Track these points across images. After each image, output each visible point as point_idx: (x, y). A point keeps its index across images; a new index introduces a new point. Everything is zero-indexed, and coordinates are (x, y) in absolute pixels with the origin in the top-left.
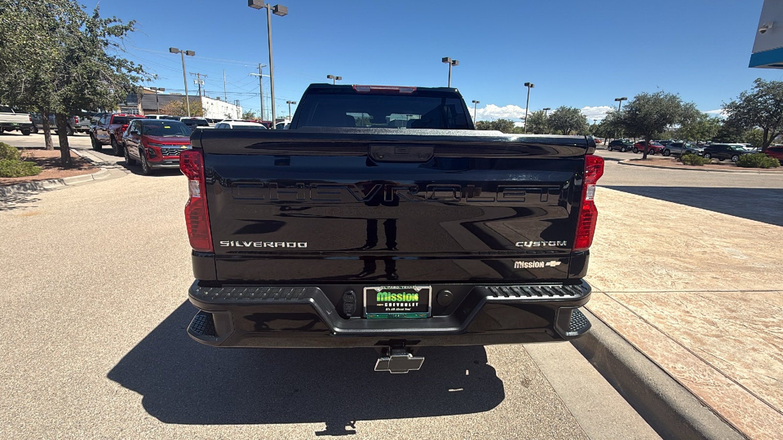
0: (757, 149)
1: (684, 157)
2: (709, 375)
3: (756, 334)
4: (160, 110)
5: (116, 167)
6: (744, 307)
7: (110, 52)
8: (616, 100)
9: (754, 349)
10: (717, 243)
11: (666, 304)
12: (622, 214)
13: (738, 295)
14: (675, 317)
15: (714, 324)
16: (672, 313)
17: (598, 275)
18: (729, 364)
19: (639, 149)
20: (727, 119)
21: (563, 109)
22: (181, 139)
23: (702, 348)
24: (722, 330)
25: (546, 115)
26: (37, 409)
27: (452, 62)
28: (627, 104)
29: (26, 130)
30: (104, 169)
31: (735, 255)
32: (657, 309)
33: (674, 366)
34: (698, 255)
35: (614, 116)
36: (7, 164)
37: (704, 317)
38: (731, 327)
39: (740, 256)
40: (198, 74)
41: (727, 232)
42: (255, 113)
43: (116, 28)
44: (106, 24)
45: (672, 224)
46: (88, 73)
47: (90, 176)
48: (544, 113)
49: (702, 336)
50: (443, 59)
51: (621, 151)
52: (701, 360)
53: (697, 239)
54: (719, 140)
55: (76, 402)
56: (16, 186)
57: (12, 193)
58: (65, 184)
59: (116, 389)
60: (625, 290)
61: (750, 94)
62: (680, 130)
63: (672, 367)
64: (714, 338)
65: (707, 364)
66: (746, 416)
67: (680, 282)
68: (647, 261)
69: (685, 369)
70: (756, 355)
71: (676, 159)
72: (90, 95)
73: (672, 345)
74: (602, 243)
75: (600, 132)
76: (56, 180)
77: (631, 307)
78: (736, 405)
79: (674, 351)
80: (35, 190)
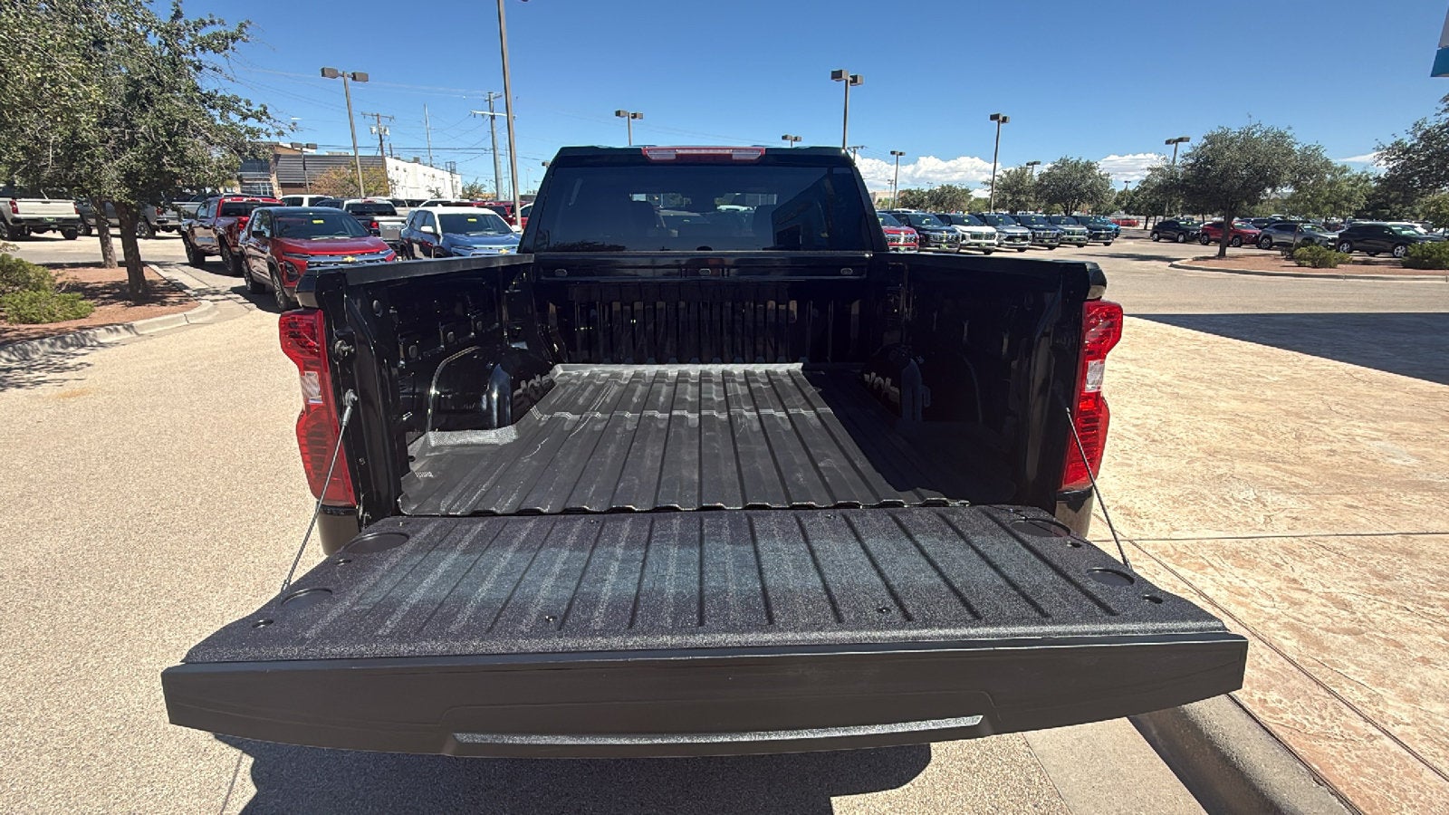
0: (1444, 233)
1: (1298, 252)
2: (1332, 715)
3: (1429, 627)
4: (310, 184)
5: (230, 298)
6: (1406, 568)
7: (207, 83)
8: (1168, 142)
9: (1425, 661)
10: (1360, 432)
11: (1252, 564)
12: (1172, 374)
13: (1395, 543)
14: (1269, 592)
15: (1345, 606)
16: (1265, 584)
17: (1121, 503)
18: (1374, 693)
19: (1212, 237)
20: (1385, 175)
21: (1064, 162)
22: (343, 244)
23: (1320, 659)
24: (1362, 619)
25: (1031, 176)
26: (60, 785)
27: (850, 79)
28: (1190, 151)
29: (69, 229)
30: (206, 303)
31: (1394, 458)
32: (1234, 575)
33: (1262, 697)
34: (1319, 457)
35: (1163, 174)
36: (31, 299)
37: (1327, 590)
38: (1380, 611)
39: (1402, 459)
40: (378, 115)
41: (1380, 407)
42: (485, 186)
43: (215, 36)
44: (196, 30)
45: (1269, 394)
46: (167, 124)
47: (181, 317)
48: (1029, 171)
49: (1321, 631)
50: (833, 72)
51: (1176, 241)
52: (1318, 683)
53: (1319, 423)
54: (1369, 214)
55: (130, 771)
56: (47, 340)
57: (40, 353)
58: (136, 333)
59: (205, 744)
60: (1174, 535)
61: (1433, 124)
62: (1292, 198)
63: (1260, 700)
64: (1346, 637)
65: (1329, 692)
66: (1404, 806)
67: (1282, 515)
68: (1219, 472)
69: (1285, 704)
70: (1429, 673)
71: (1282, 255)
72: (172, 166)
73: (1261, 651)
74: (1132, 435)
75: (1136, 205)
76: (120, 327)
77: (1181, 572)
78: (1383, 783)
79: (1264, 666)
80: (83, 346)
